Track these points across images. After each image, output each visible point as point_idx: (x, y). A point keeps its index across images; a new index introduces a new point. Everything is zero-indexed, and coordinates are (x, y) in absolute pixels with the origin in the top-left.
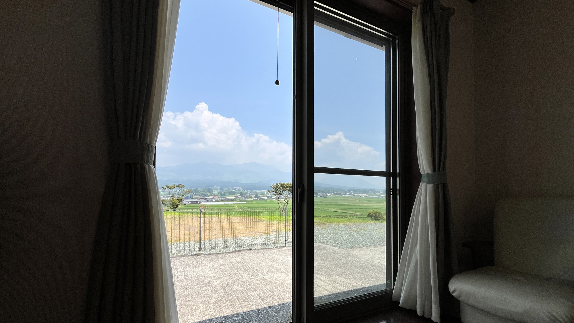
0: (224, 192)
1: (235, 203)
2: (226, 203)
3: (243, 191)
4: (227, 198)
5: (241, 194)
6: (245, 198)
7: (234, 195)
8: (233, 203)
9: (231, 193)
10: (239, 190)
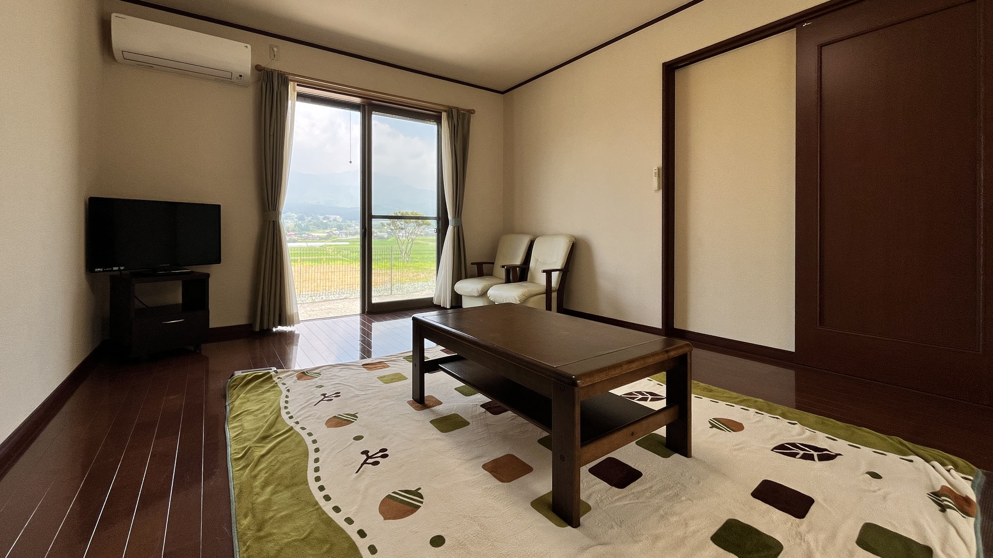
0: (306, 224)
1: (327, 244)
2: (310, 244)
3: (342, 222)
4: (312, 236)
5: (340, 228)
6: (346, 234)
7: (326, 228)
8: (323, 244)
9: (320, 226)
10: (335, 220)
